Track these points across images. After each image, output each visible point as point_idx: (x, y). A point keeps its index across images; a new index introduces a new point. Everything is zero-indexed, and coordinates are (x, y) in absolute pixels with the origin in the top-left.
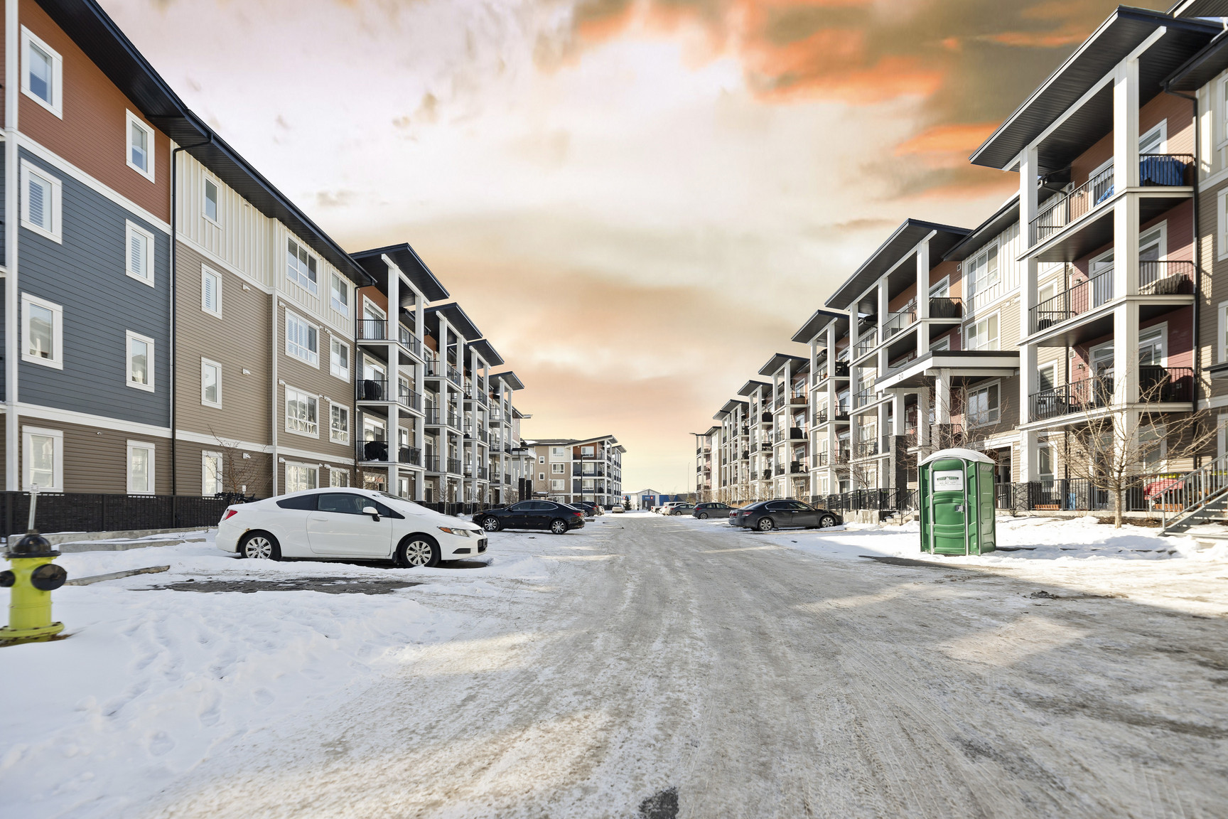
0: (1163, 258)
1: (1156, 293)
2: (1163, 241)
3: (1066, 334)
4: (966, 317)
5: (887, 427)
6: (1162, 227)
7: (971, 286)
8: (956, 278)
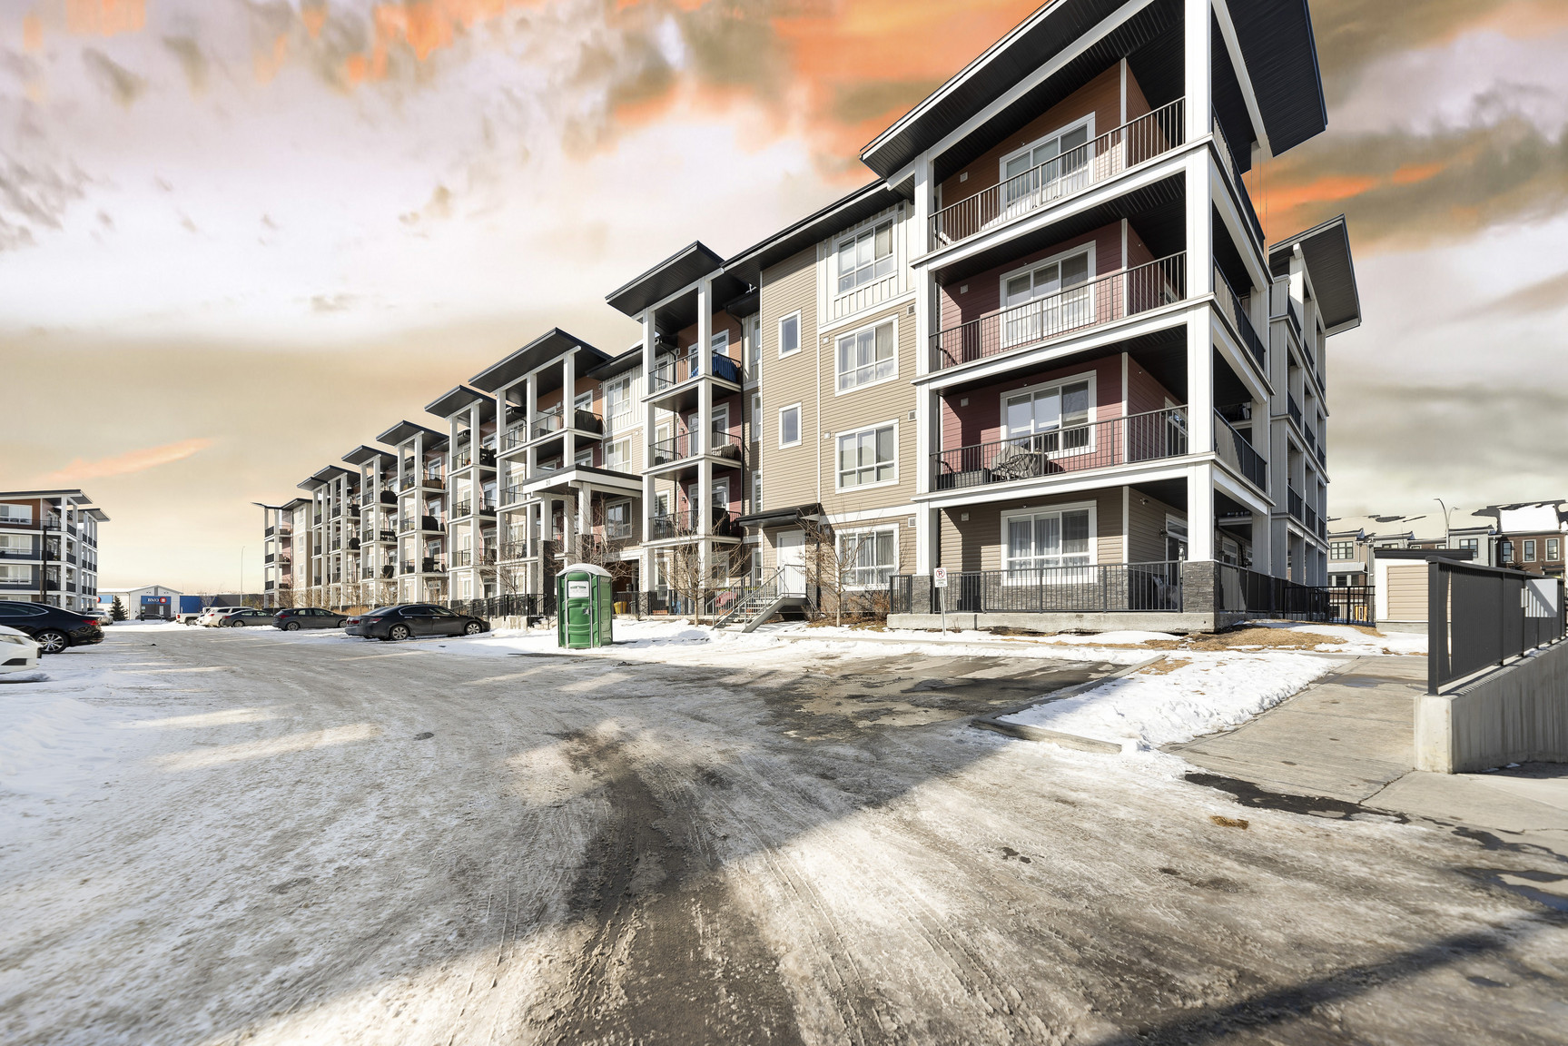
0: (727, 431)
1: (722, 456)
2: (726, 416)
3: (675, 471)
4: (606, 435)
5: (535, 529)
6: (726, 406)
7: (610, 407)
8: (598, 396)
